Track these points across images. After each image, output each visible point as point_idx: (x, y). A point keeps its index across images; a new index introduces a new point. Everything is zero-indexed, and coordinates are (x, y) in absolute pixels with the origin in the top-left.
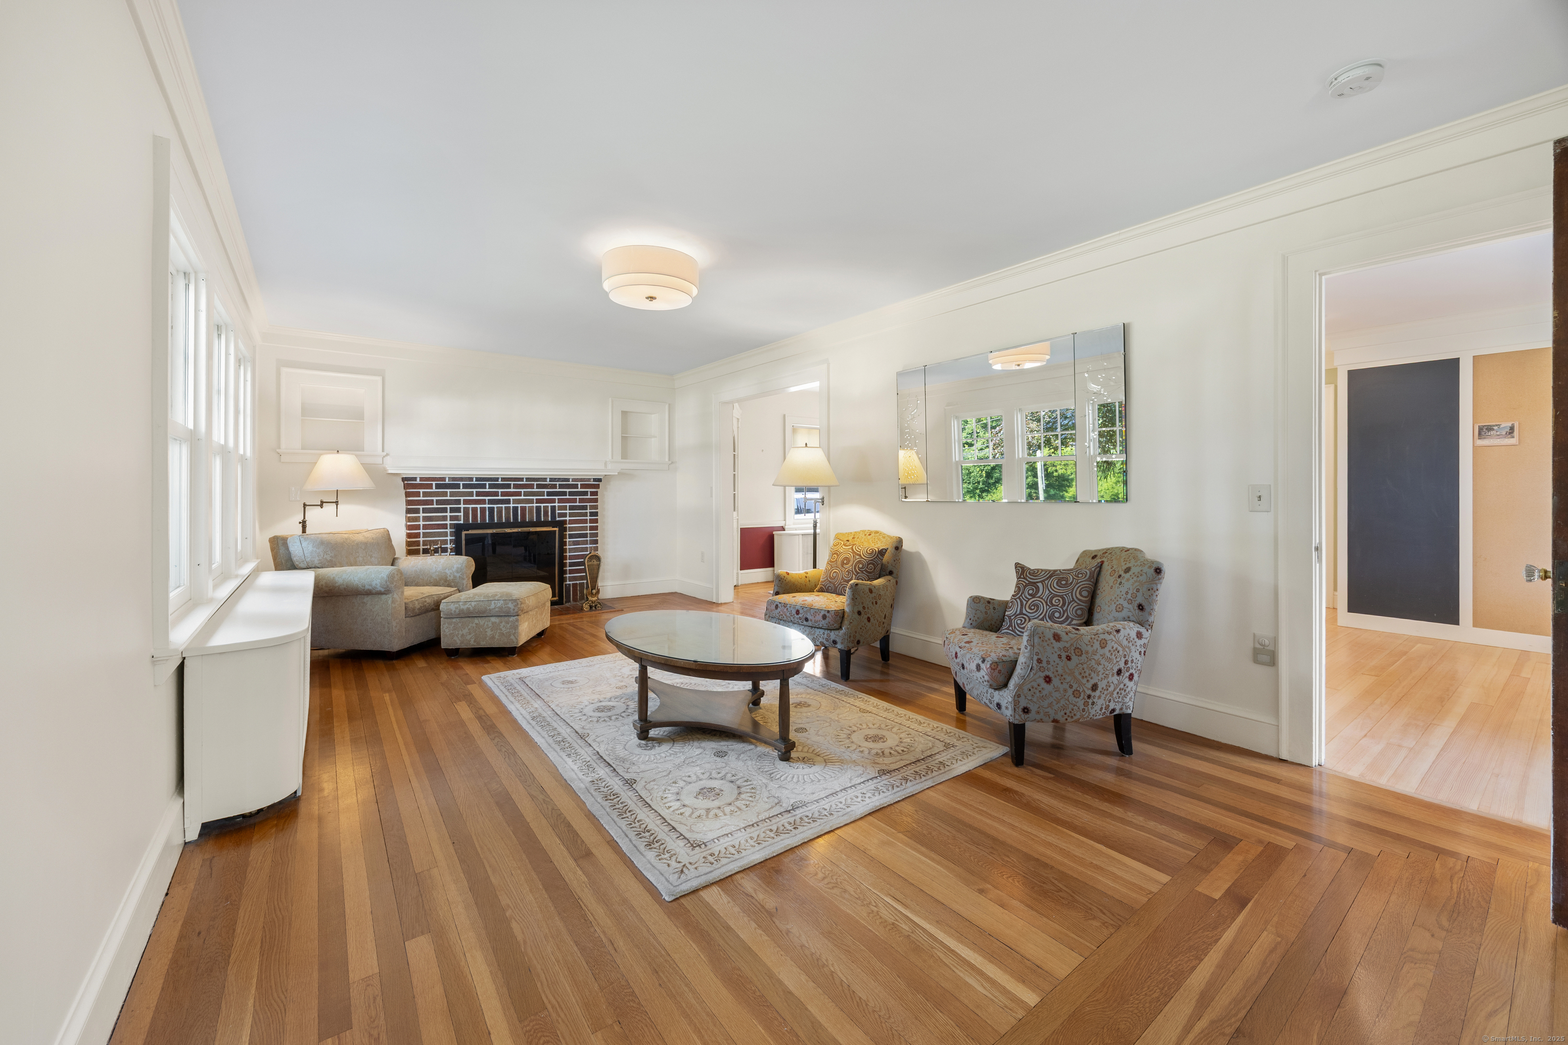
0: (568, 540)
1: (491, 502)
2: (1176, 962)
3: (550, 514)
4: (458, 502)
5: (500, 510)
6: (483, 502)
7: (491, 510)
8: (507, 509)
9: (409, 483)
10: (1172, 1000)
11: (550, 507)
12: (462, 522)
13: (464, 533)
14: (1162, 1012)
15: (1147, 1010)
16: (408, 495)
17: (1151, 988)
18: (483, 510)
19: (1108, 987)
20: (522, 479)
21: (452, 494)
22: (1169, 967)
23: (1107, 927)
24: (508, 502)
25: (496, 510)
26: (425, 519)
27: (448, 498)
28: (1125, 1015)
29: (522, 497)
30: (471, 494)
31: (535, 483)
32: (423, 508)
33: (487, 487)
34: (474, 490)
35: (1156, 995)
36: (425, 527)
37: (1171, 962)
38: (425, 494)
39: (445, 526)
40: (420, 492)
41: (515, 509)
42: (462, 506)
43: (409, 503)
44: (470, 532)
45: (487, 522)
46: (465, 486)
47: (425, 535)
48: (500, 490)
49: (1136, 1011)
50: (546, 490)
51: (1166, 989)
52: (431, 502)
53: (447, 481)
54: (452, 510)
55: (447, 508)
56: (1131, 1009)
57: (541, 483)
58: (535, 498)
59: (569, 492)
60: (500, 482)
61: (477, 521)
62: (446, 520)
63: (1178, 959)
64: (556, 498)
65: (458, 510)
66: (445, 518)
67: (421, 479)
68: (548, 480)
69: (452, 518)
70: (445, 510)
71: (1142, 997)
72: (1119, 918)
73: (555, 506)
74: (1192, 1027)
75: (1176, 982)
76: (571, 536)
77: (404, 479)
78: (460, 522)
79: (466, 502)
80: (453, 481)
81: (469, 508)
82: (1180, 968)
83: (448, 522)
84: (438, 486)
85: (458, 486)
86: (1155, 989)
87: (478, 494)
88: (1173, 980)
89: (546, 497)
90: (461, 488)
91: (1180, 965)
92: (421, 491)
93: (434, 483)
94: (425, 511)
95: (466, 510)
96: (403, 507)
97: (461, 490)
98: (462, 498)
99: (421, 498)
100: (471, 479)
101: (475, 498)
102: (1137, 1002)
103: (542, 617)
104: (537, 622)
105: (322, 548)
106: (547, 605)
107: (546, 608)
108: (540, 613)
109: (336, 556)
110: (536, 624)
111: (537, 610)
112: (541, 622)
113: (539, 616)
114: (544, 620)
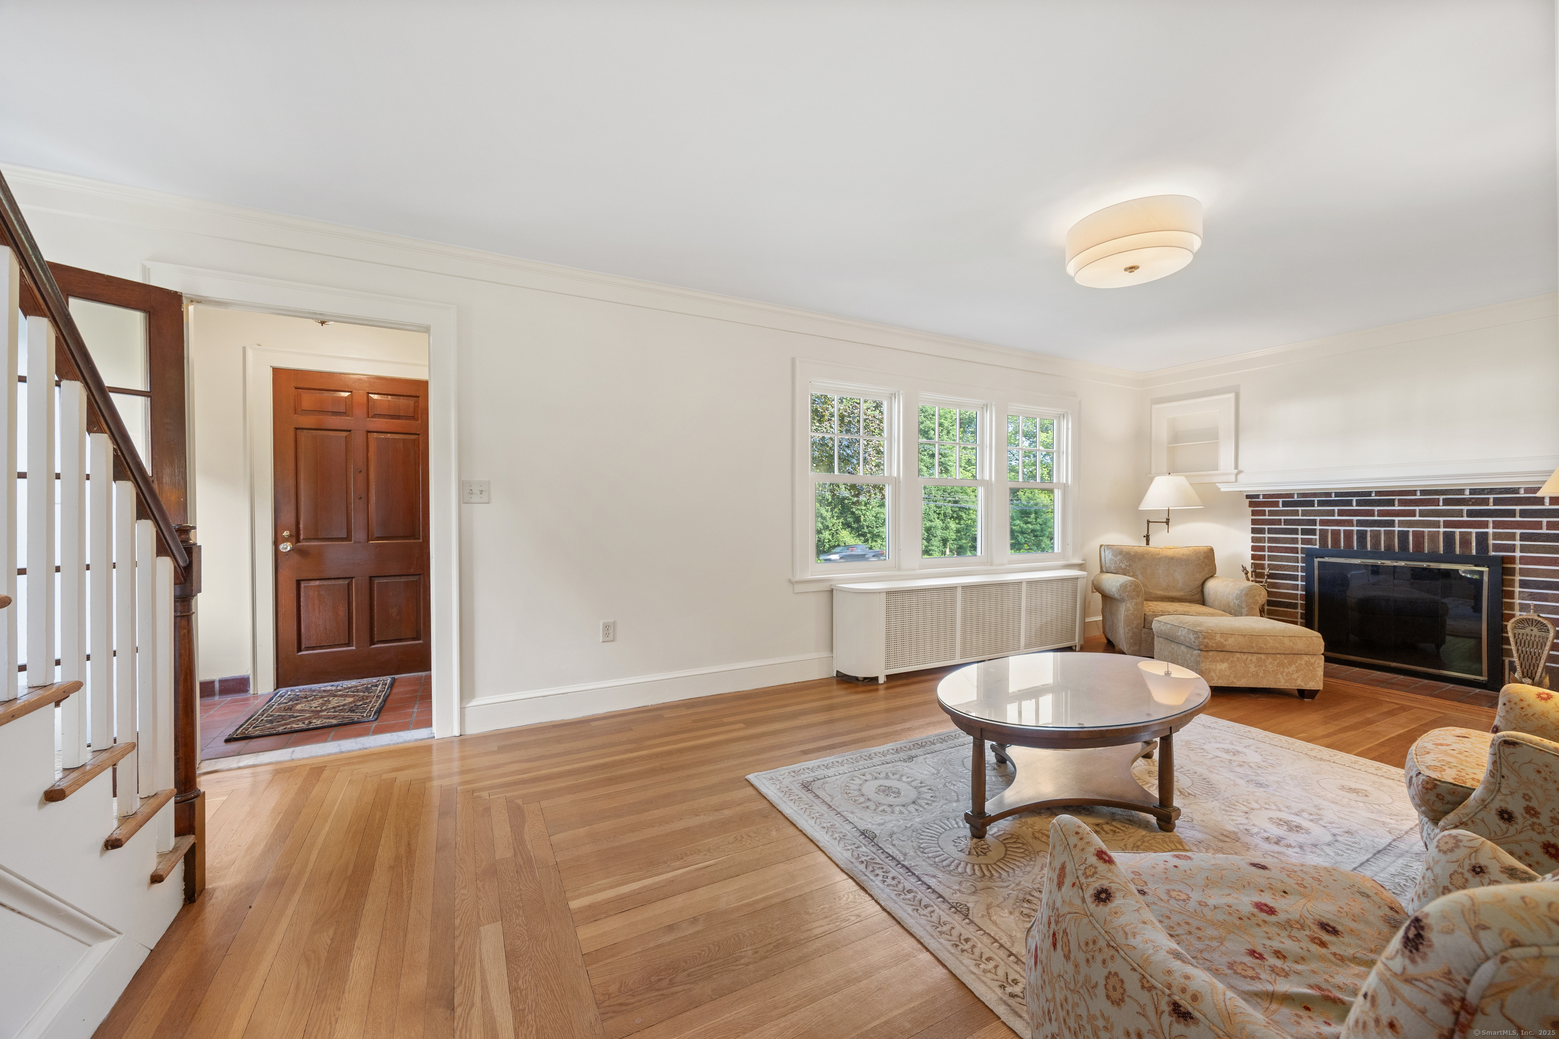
0: (1517, 589)
1: (1360, 523)
2: (532, 1026)
3: (1474, 544)
4: (1314, 522)
5: (1376, 536)
6: (1350, 523)
7: (1362, 535)
8: (1390, 534)
9: (1253, 500)
10: (508, 991)
11: (1474, 536)
12: (1317, 547)
13: (1316, 560)
14: (506, 975)
15: (516, 967)
16: (1254, 513)
17: (528, 983)
18: (1348, 534)
19: (549, 954)
20: (1414, 493)
21: (1304, 513)
22: (533, 1015)
23: (604, 995)
24: (1392, 523)
25: (1369, 534)
26: (1271, 540)
27: (1300, 517)
28: (524, 949)
29: (1417, 518)
30: (1332, 513)
31: (1441, 497)
32: (1268, 528)
33: (1354, 503)
34: (1336, 508)
35: (520, 983)
36: (1271, 549)
37: (536, 1021)
38: (1271, 513)
39: (1295, 550)
40: (1265, 511)
41: (1403, 536)
42: (1318, 527)
43: (1254, 522)
44: (1327, 559)
45: (1355, 549)
46: (1321, 503)
47: (1271, 558)
48: (1376, 508)
49: (521, 958)
50: (1465, 508)
51: (519, 995)
52: (1279, 522)
53: (1296, 498)
54: (1304, 532)
55: (1298, 529)
56: (524, 956)
57: (1453, 496)
58: (1442, 519)
59: (1521, 510)
60: (1373, 497)
61: (1340, 547)
62: (1297, 543)
63: (534, 1032)
64: (1490, 519)
65: (1313, 532)
66: (1295, 541)
67: (1265, 496)
68: (1467, 492)
69: (1304, 541)
70: (1295, 532)
71: (527, 971)
72: (608, 1015)
73: (1487, 533)
74: (482, 987)
75: (518, 1009)
76: (1523, 584)
77: (1248, 497)
78: (1315, 547)
79: (1323, 523)
80: (1302, 497)
81: (1327, 530)
82: (526, 1025)
83: (1300, 546)
84: (1285, 504)
85: (1311, 504)
86: (525, 985)
87: (1341, 513)
88: (521, 1008)
89: (1465, 519)
90: (1316, 505)
91: (528, 1028)
92: (1267, 509)
93: (1281, 500)
94: (1270, 531)
95: (1323, 534)
96: (1250, 526)
97: (1316, 508)
98: (1318, 518)
99: (1267, 517)
100: (1329, 495)
101: (1336, 518)
102: (526, 964)
103: (1286, 670)
104: (1262, 671)
105: (1119, 557)
106: (1306, 658)
107: (1303, 662)
108: (1276, 663)
109: (1130, 566)
110: (1261, 674)
111: (1263, 657)
112: (1280, 676)
113: (1270, 666)
114: (1295, 676)
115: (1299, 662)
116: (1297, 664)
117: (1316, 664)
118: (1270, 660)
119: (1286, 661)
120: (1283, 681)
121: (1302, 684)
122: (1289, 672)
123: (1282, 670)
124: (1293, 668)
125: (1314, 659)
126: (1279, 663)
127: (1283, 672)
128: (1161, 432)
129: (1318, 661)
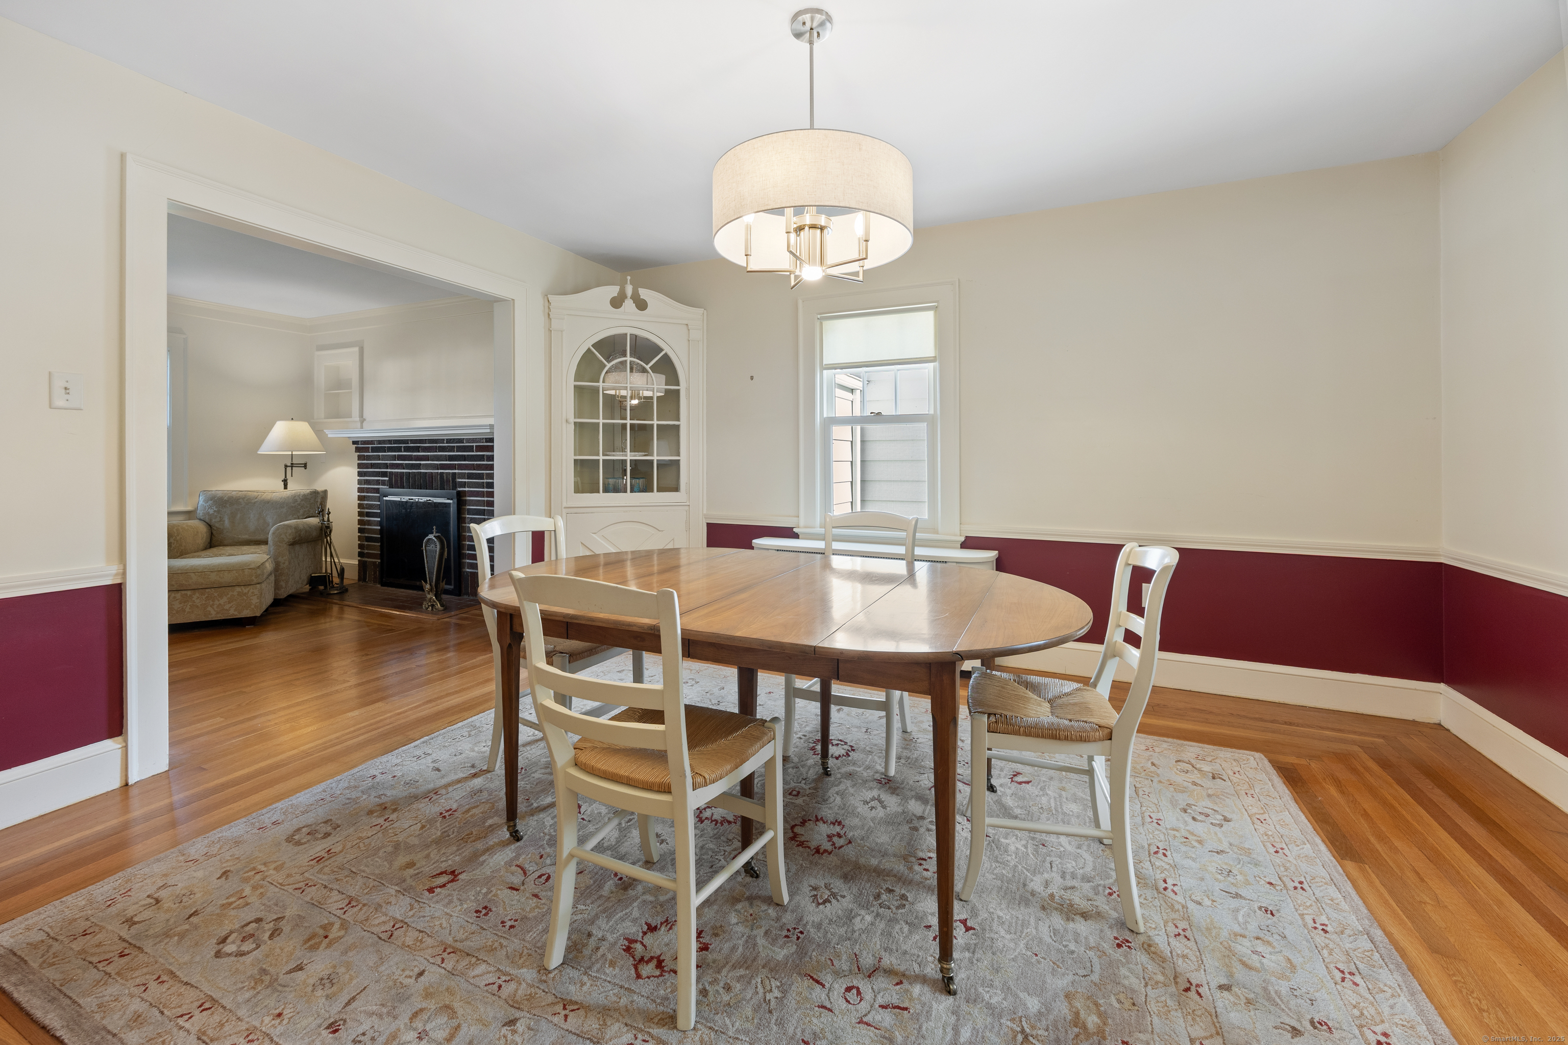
1: (406, 466)
3: (451, 482)
4: (387, 466)
5: (414, 477)
6: (402, 466)
7: (408, 476)
9: (360, 446)
11: (451, 476)
13: (384, 499)
16: (360, 458)
18: (402, 476)
21: (382, 458)
25: (411, 475)
26: (367, 482)
27: (380, 462)
30: (394, 458)
31: (437, 445)
33: (403, 450)
34: (396, 454)
36: (367, 490)
38: (372, 458)
39: (378, 491)
40: (364, 455)
41: (425, 476)
42: (389, 470)
43: (359, 466)
44: (389, 498)
46: (388, 449)
47: (367, 498)
48: (413, 454)
50: (447, 454)
52: (371, 466)
53: (376, 445)
54: (382, 474)
55: (379, 472)
57: (441, 444)
60: (410, 445)
62: (379, 484)
64: (456, 463)
65: (386, 474)
67: (362, 442)
68: (445, 441)
69: (382, 483)
73: (455, 473)
77: (354, 443)
78: (387, 487)
79: (391, 466)
80: (379, 444)
81: (393, 472)
83: (380, 487)
84: (372, 450)
85: (384, 450)
87: (398, 458)
89: (447, 462)
92: (369, 454)
93: (371, 446)
94: (367, 474)
95: (391, 476)
96: (357, 470)
98: (389, 462)
99: (365, 462)
100: (391, 442)
101: (396, 462)
103: (217, 602)
104: (189, 607)
105: (210, 502)
106: (238, 589)
107: (235, 593)
108: (204, 597)
109: (218, 512)
110: (187, 610)
111: (189, 593)
112: (209, 609)
113: (198, 601)
114: (227, 607)
115: (231, 593)
116: (229, 596)
117: (250, 593)
118: (197, 595)
119: (216, 594)
120: (213, 613)
121: (236, 613)
122: (220, 604)
123: (211, 603)
124: (225, 599)
125: (247, 589)
126: (207, 597)
127: (213, 605)
128: (321, 378)
129: (251, 591)
